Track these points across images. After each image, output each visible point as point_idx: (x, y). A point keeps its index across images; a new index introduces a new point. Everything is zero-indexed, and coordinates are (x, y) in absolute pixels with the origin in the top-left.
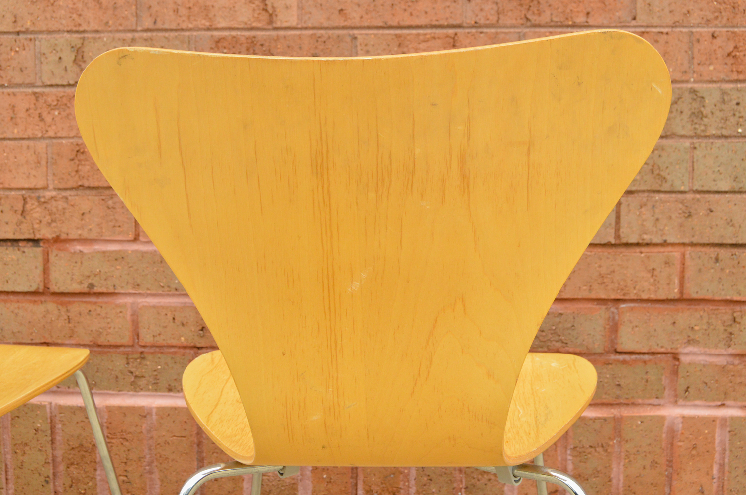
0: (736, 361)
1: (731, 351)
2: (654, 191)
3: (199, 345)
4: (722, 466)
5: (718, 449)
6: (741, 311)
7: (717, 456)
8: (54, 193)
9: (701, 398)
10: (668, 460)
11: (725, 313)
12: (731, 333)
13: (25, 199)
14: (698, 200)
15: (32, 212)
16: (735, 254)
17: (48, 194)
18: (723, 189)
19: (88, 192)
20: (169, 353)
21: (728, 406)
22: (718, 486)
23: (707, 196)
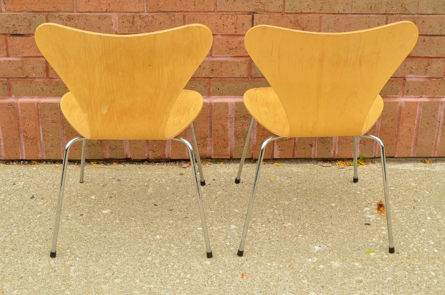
0: (428, 80)
1: (426, 76)
2: (402, 14)
3: (210, 77)
4: (419, 120)
5: (418, 114)
6: (431, 61)
7: (417, 117)
8: (147, 14)
9: (412, 94)
10: (398, 119)
11: (425, 62)
12: (427, 70)
13: (134, 16)
14: (419, 17)
15: (137, 22)
16: (431, 39)
17: (144, 14)
18: (429, 13)
19: (162, 13)
20: (198, 80)
21: (423, 97)
22: (416, 128)
23: (422, 16)
